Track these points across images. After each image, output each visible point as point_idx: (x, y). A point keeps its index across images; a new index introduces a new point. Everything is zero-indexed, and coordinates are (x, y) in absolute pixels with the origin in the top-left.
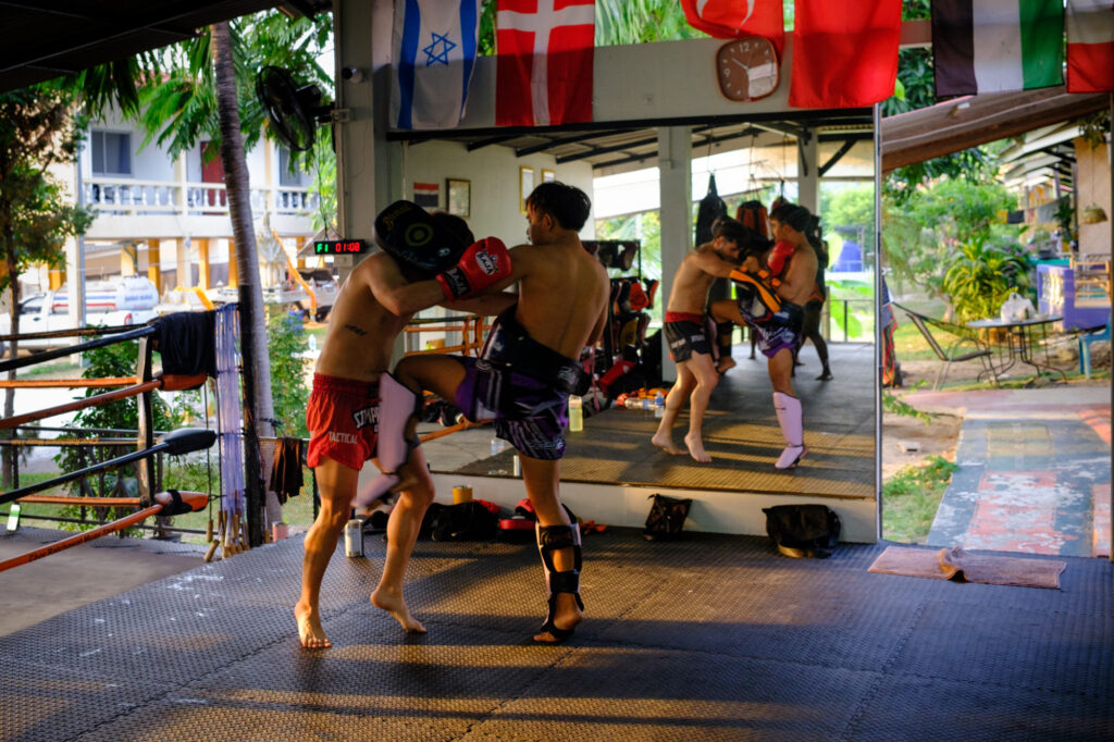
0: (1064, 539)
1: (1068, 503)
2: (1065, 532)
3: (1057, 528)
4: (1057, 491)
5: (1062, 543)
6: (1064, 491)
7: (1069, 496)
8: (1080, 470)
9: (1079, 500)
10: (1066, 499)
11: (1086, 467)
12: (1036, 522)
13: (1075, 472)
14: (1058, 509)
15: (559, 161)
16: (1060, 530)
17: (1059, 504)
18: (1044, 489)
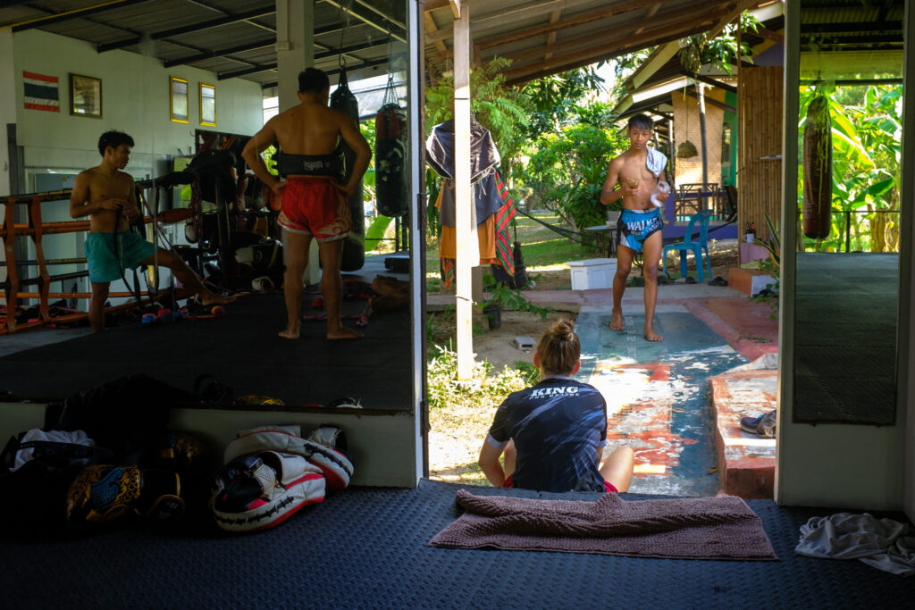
0: (683, 444)
1: (684, 398)
2: (684, 435)
3: (674, 429)
4: (672, 385)
5: (682, 449)
6: (679, 385)
7: (685, 390)
8: (693, 361)
9: (694, 394)
10: (681, 394)
11: (700, 358)
12: (652, 423)
13: (689, 363)
14: (674, 406)
15: (220, 78)
16: (678, 431)
17: (674, 400)
18: (658, 384)
